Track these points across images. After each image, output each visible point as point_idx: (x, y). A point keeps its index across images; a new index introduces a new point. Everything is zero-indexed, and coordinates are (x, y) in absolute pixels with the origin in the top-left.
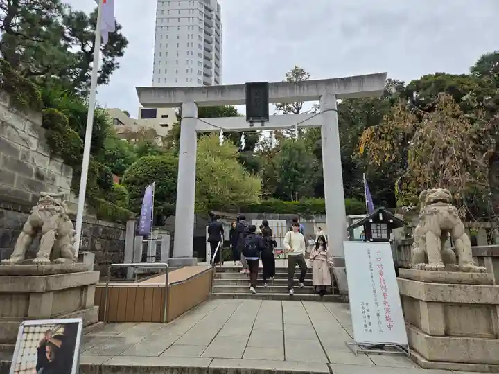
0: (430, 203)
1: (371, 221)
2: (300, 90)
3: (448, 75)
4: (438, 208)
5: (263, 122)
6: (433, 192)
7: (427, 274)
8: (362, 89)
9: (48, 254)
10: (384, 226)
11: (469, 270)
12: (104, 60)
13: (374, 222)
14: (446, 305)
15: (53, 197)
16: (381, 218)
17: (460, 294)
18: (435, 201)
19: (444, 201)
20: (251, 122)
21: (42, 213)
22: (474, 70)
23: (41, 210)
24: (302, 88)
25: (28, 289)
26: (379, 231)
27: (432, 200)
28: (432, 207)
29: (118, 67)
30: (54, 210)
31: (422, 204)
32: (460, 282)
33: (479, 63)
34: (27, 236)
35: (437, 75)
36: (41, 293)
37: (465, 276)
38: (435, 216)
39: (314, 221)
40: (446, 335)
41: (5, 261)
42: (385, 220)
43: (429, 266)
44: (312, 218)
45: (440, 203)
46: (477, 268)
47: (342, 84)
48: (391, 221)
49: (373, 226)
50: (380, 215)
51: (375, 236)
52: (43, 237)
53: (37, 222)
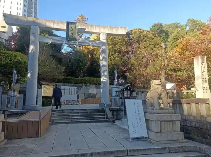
0: (155, 85)
1: (125, 89)
2: (92, 28)
6: (156, 81)
8: (118, 32)
10: (129, 92)
11: (167, 109)
13: (126, 90)
14: (161, 122)
16: (128, 89)
17: (166, 118)
18: (157, 85)
19: (160, 85)
20: (68, 40)
24: (93, 27)
26: (127, 94)
32: (165, 113)
33: (153, 26)
35: (139, 29)
37: (166, 111)
39: (89, 87)
40: (161, 132)
42: (130, 90)
43: (155, 108)
44: (88, 86)
47: (110, 29)
48: (132, 90)
49: (125, 91)
50: (128, 87)
51: (125, 96)
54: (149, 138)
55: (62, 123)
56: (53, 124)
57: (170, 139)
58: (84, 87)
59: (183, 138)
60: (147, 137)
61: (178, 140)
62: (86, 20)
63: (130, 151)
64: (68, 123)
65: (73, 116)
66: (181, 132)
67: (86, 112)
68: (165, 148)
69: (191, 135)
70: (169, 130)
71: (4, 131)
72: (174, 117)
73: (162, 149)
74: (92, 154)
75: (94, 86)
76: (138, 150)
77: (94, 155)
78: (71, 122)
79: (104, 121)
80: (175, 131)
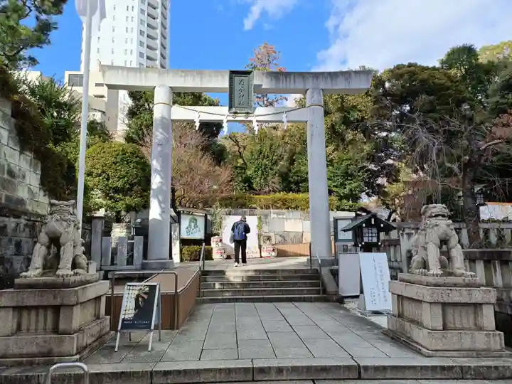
0: (431, 217)
1: (364, 225)
3: (420, 66)
4: (439, 222)
5: (247, 114)
6: (435, 207)
7: (430, 279)
8: (349, 86)
9: (70, 266)
10: (375, 230)
11: (461, 275)
12: (37, 18)
13: (367, 227)
14: (444, 305)
15: (66, 206)
16: (373, 223)
17: (456, 296)
18: (436, 216)
19: (443, 216)
20: (235, 113)
21: (59, 223)
22: (443, 62)
23: (57, 220)
24: (288, 80)
25: (58, 302)
26: (370, 235)
27: (434, 215)
28: (433, 221)
29: (56, 28)
30: (70, 220)
31: (423, 217)
32: (455, 285)
33: (449, 56)
34: (44, 248)
35: (410, 65)
36: (73, 306)
37: (459, 280)
38: (436, 228)
39: (285, 217)
40: (444, 329)
41: (24, 274)
42: (377, 225)
43: (431, 272)
44: (283, 214)
45: (440, 217)
46: (469, 273)
47: (329, 78)
48: (382, 225)
49: (365, 231)
50: (373, 220)
51: (366, 239)
52: (62, 248)
53: (54, 233)
55: (223, 301)
56: (204, 302)
58: (273, 216)
59: (504, 345)
61: (488, 350)
62: (276, 55)
63: (366, 368)
64: (236, 300)
65: (246, 285)
66: (498, 332)
67: (275, 277)
68: (452, 367)
70: (466, 326)
71: (110, 314)
72: (477, 296)
73: (443, 368)
74: (280, 370)
75: (298, 213)
76: (385, 368)
77: (285, 372)
78: (242, 299)
79: (316, 300)
80: (481, 329)
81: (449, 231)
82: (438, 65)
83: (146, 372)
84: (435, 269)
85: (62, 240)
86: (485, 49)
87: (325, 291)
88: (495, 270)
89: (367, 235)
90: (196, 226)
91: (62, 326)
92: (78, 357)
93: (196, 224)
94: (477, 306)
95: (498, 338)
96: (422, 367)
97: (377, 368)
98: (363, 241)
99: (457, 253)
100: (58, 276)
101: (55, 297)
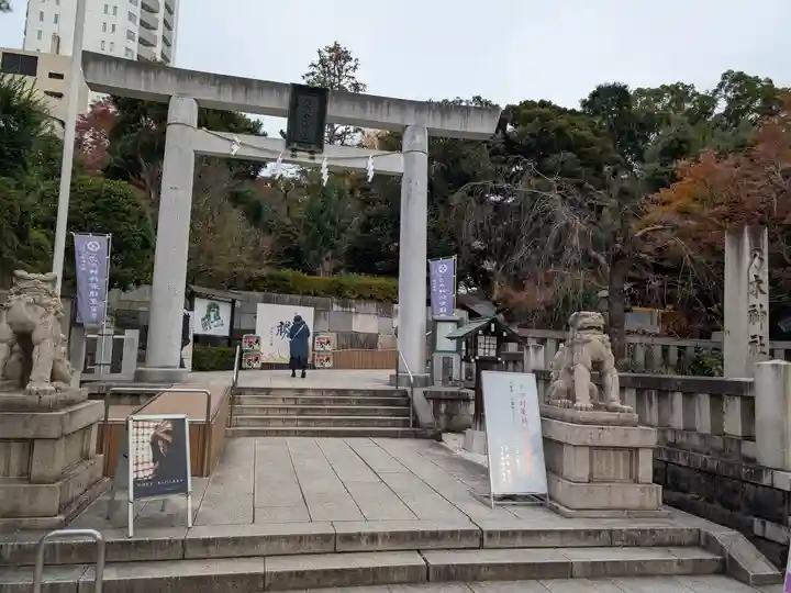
0: (582, 329)
1: (480, 332)
2: (376, 110)
3: (555, 107)
4: (593, 337)
5: (311, 152)
6: (587, 316)
7: (578, 414)
8: (466, 126)
9: (48, 376)
10: (494, 340)
11: (615, 410)
13: (485, 334)
14: (593, 449)
15: (43, 281)
16: (493, 330)
18: (589, 328)
19: (599, 329)
20: (294, 150)
21: (31, 308)
22: (584, 104)
23: (28, 304)
24: (379, 111)
25: (30, 433)
26: (487, 346)
27: (586, 327)
28: (585, 335)
30: (49, 305)
31: (572, 328)
32: (608, 423)
33: (594, 95)
35: (543, 104)
36: (57, 439)
37: (613, 416)
38: (587, 345)
39: (353, 310)
40: (590, 481)
42: (498, 333)
45: (594, 331)
47: (438, 112)
48: (505, 334)
49: (481, 339)
50: (493, 325)
51: (481, 353)
52: (36, 348)
53: (23, 324)
54: (551, 498)
55: (266, 433)
56: (236, 435)
57: (617, 503)
58: (335, 307)
59: (660, 501)
60: (545, 496)
61: (641, 509)
62: (352, 64)
63: (491, 534)
64: (287, 433)
65: (302, 412)
66: (655, 485)
67: (344, 401)
68: (599, 532)
69: (688, 496)
71: (103, 452)
72: (635, 437)
73: (588, 533)
74: (373, 537)
75: (372, 307)
76: (514, 533)
77: (380, 540)
78: (296, 431)
79: (405, 435)
80: (636, 481)
81: (604, 350)
82: (579, 108)
83: (176, 541)
84: (583, 400)
85: (36, 336)
86: (640, 92)
87: (416, 423)
88: (651, 403)
89: (483, 346)
90: (217, 317)
91: (35, 471)
92: (61, 517)
93: (218, 313)
94: (633, 451)
95: (654, 494)
96: (562, 532)
97: (504, 534)
98: (476, 354)
99: (613, 378)
100: (30, 393)
101: (26, 425)
